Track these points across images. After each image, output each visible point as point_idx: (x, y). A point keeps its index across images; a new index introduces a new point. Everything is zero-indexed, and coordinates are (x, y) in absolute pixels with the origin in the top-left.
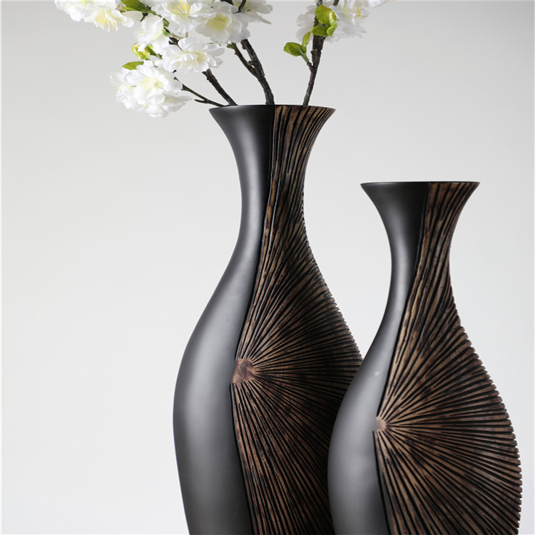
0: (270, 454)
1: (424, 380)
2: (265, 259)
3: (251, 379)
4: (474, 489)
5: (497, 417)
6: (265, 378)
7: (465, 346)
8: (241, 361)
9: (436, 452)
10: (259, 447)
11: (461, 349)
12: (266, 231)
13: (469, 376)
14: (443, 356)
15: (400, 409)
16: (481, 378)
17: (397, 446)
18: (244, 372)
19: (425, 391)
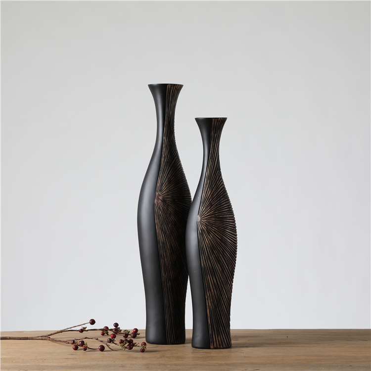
0: (165, 233)
1: (210, 200)
2: (164, 150)
3: (160, 201)
4: (223, 244)
5: (230, 216)
6: (164, 201)
7: (222, 186)
8: (157, 194)
9: (213, 230)
10: (162, 230)
11: (221, 188)
12: (164, 138)
13: (223, 199)
14: (216, 190)
15: (204, 212)
16: (226, 199)
17: (203, 227)
18: (158, 198)
19: (211, 205)
